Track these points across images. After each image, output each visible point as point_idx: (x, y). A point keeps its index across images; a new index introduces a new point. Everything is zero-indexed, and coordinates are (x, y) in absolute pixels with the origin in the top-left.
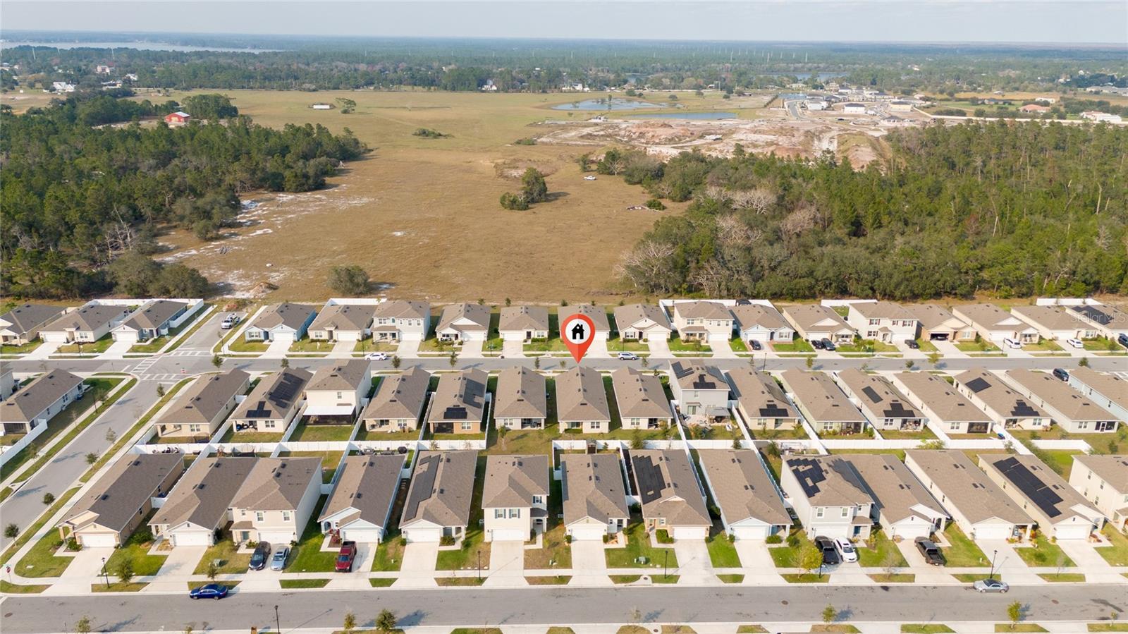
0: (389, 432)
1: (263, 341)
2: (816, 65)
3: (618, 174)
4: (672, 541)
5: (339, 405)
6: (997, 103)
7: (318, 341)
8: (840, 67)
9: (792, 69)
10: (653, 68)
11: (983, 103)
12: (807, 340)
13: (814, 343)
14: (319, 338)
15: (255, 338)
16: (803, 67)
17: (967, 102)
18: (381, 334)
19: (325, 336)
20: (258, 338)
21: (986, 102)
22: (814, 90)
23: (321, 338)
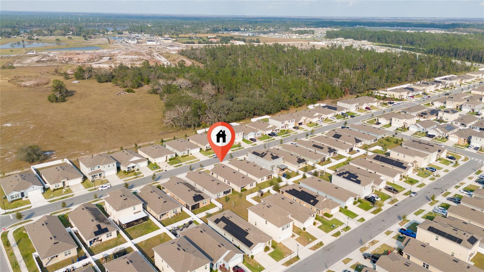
0: (170, 217)
1: (21, 199)
2: (107, 23)
3: (88, 78)
4: (332, 216)
5: (135, 213)
6: (198, 39)
7: (58, 189)
8: (118, 25)
9: (97, 25)
10: (24, 25)
11: (193, 39)
12: (266, 134)
13: (269, 135)
14: (57, 187)
15: (15, 198)
16: (101, 25)
17: (188, 38)
18: (92, 176)
19: (61, 185)
20: (17, 198)
21: (194, 38)
22: (120, 35)
23: (59, 187)
